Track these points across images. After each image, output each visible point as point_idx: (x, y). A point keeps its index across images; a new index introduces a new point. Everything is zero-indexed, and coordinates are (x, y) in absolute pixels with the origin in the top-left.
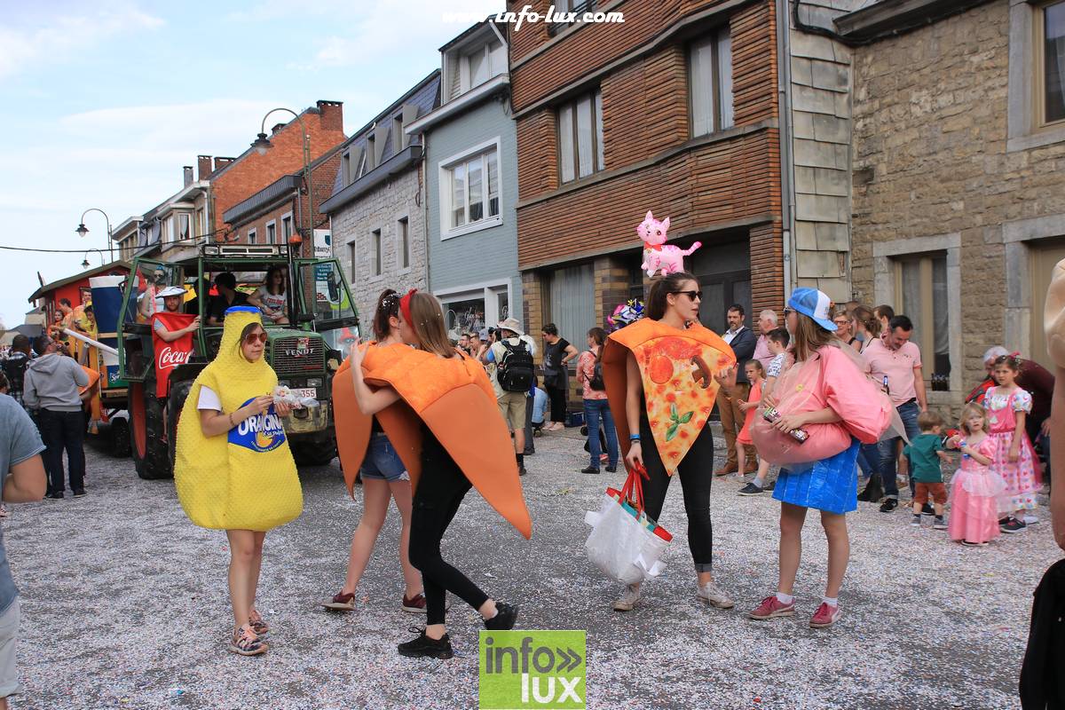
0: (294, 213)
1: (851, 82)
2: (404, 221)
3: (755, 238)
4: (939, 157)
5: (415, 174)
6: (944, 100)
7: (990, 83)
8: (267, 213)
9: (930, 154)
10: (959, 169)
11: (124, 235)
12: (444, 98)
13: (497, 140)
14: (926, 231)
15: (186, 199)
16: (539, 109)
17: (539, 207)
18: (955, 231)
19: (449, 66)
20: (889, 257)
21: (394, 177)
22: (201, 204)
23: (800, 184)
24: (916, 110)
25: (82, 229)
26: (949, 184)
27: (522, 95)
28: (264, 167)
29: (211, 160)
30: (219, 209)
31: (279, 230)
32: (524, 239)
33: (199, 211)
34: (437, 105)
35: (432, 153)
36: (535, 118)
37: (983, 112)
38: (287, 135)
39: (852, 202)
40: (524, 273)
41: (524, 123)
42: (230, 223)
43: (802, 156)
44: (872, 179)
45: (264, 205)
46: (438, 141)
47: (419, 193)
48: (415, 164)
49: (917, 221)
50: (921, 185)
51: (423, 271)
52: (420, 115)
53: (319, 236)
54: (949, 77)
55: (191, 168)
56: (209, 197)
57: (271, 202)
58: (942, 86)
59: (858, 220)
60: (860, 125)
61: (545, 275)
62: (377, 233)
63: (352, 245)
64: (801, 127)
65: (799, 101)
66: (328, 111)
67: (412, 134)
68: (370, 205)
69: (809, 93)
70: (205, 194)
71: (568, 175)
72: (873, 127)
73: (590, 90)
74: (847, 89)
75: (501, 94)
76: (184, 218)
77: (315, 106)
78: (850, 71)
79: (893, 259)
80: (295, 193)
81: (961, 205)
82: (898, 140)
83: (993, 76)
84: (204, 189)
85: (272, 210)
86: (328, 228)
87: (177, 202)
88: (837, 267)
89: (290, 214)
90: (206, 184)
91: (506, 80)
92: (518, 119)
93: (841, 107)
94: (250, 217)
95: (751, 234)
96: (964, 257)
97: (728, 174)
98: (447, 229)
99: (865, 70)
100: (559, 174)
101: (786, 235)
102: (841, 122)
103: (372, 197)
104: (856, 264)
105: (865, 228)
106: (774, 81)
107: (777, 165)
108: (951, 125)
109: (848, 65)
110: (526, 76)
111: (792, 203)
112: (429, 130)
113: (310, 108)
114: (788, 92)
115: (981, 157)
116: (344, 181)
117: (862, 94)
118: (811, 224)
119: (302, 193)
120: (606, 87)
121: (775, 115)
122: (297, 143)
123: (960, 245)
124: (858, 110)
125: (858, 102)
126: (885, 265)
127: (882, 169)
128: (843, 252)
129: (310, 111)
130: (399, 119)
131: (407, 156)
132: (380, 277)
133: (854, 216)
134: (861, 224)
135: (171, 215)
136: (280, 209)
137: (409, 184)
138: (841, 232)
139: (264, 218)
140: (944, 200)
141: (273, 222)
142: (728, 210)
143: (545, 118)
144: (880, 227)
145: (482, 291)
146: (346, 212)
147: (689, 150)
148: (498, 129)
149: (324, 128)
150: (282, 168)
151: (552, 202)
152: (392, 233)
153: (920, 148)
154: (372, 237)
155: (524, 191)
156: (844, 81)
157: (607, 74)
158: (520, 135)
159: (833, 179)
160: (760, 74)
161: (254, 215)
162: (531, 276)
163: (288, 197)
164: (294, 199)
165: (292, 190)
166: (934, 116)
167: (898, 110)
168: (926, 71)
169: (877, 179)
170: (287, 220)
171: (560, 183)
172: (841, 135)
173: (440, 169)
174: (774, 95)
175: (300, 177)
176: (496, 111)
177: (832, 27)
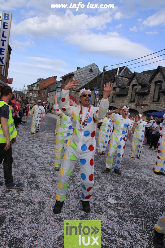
11: (29, 86)
13: (60, 91)
21: (54, 91)
25: (24, 86)
30: (40, 87)
33: (38, 87)
34: (58, 86)
38: (50, 79)
46: (57, 89)
48: (55, 90)
53: (49, 93)
63: (51, 95)
68: (52, 92)
70: (39, 85)
76: (36, 87)
77: (54, 76)
85: (45, 89)
89: (47, 90)
91: (61, 86)
112: (57, 88)
116: (52, 89)
137: (54, 92)
141: (45, 91)
149: (54, 79)
161: (43, 89)
175: (48, 87)
176: (60, 88)
177: (75, 90)
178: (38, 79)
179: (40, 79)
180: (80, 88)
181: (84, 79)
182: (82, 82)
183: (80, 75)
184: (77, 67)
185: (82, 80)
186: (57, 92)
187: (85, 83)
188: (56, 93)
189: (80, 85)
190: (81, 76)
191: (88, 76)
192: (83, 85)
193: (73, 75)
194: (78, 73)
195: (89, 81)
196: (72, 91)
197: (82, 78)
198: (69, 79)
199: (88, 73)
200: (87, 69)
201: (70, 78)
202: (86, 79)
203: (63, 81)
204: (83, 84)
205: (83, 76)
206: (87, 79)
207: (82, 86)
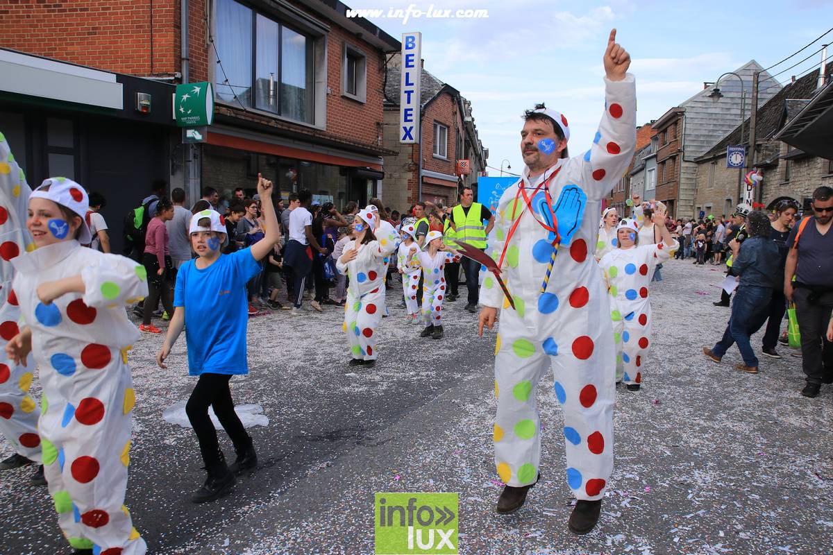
4: (702, 189)
5: (644, 171)
13: (654, 167)
16: (661, 162)
17: (659, 186)
21: (642, 170)
23: (681, 192)
27: (658, 158)
32: (656, 194)
34: (650, 153)
35: (647, 166)
39: (695, 195)
41: (658, 165)
43: (683, 187)
44: (697, 191)
46: (649, 163)
48: (644, 168)
53: (631, 180)
60: (697, 180)
64: (683, 181)
65: (682, 176)
67: (643, 160)
68: (638, 176)
69: (686, 174)
74: (695, 173)
75: (655, 156)
77: (650, 122)
91: (656, 154)
92: (658, 163)
93: (694, 176)
98: (647, 189)
99: (699, 169)
101: (678, 202)
106: (678, 172)
107: (678, 188)
109: (696, 168)
110: (659, 154)
112: (647, 160)
113: (648, 123)
114: (681, 174)
121: (678, 178)
124: (697, 177)
125: (698, 175)
133: (695, 198)
137: (641, 174)
138: (692, 202)
143: (660, 165)
148: (653, 165)
151: (661, 186)
155: (657, 182)
156: (695, 171)
157: (667, 160)
158: (658, 168)
159: (689, 191)
166: (703, 181)
171: (663, 181)
172: (694, 182)
173: (647, 171)
174: (678, 174)
176: (654, 160)
177: (693, 160)
180: (709, 149)
181: (722, 120)
182: (713, 131)
183: (705, 111)
184: (705, 83)
185: (715, 125)
186: (648, 173)
187: (726, 131)
188: (645, 178)
189: (708, 142)
190: (710, 111)
191: (735, 106)
192: (721, 139)
193: (682, 113)
194: (700, 105)
196: (684, 165)
197: (714, 117)
198: (673, 126)
199: (732, 98)
200: (730, 84)
201: (676, 123)
202: (728, 117)
203: (661, 134)
204: (719, 136)
205: (717, 111)
206: (733, 117)
207: (715, 144)
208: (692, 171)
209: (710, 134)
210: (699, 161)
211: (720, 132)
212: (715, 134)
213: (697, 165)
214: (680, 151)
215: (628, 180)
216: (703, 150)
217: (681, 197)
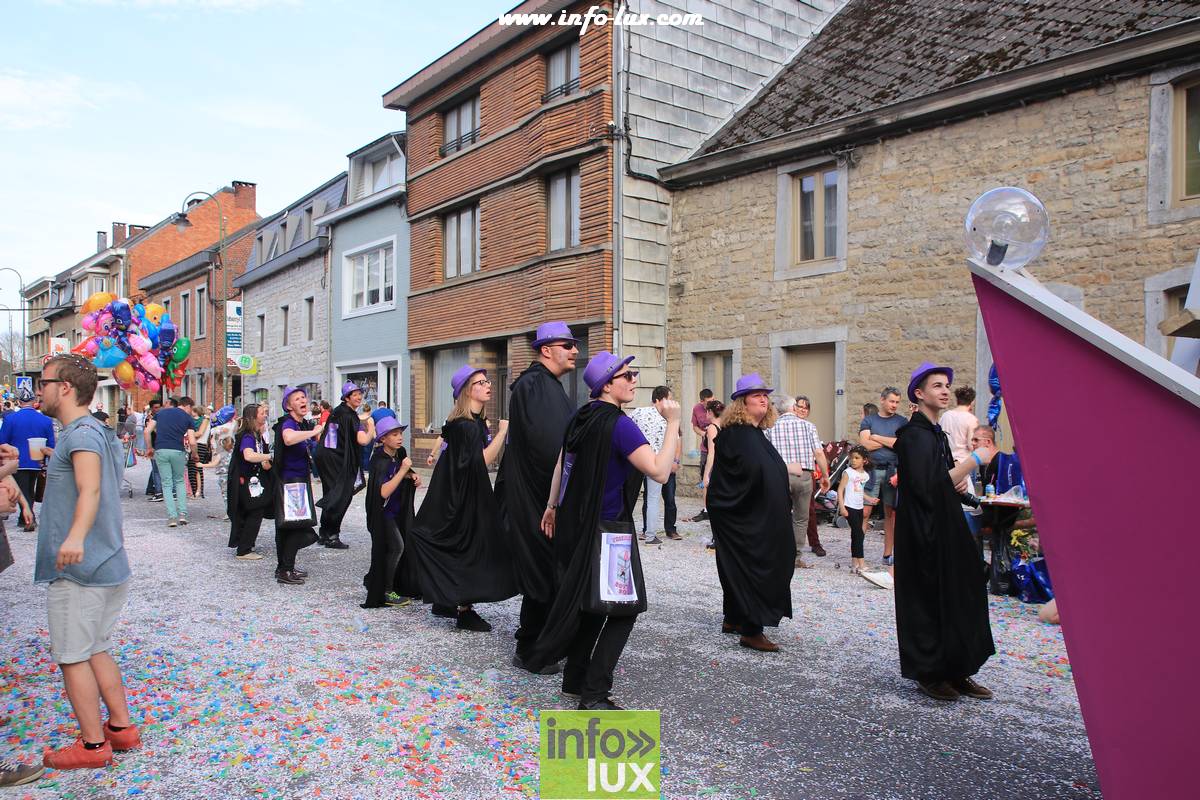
0: (208, 285)
1: (670, 217)
2: (310, 300)
3: (592, 333)
4: (729, 280)
5: (322, 260)
6: (734, 238)
7: (764, 229)
8: (182, 283)
9: (722, 277)
10: (743, 290)
11: (35, 294)
12: (350, 198)
13: (393, 238)
14: (718, 335)
15: (102, 265)
16: (429, 216)
17: (427, 296)
18: (738, 337)
19: (355, 170)
20: (693, 353)
21: (303, 261)
22: (116, 269)
23: (627, 294)
24: (715, 243)
26: (734, 301)
27: (417, 203)
28: (179, 239)
29: (124, 228)
30: (134, 277)
31: (193, 300)
32: (413, 323)
33: (114, 276)
34: (343, 203)
35: (337, 244)
36: (425, 223)
37: (759, 249)
38: (203, 211)
39: (668, 309)
40: (413, 351)
41: (417, 226)
42: (146, 289)
43: (629, 272)
44: (682, 293)
45: (179, 276)
46: (343, 235)
47: (324, 277)
48: (322, 252)
49: (713, 327)
50: (716, 300)
51: (325, 345)
52: (328, 210)
53: (231, 307)
54: (737, 221)
55: (104, 233)
56: (125, 264)
57: (186, 273)
58: (732, 227)
59: (672, 324)
60: (675, 251)
61: (430, 354)
62: (286, 309)
63: (262, 317)
64: (629, 250)
65: (628, 230)
66: (242, 190)
67: (320, 226)
68: (279, 284)
69: (637, 224)
70: (121, 261)
71: (451, 272)
72: (684, 252)
73: (472, 204)
74: (667, 222)
75: (399, 200)
76: (99, 283)
77: (230, 185)
78: (669, 208)
79: (696, 355)
80: (210, 267)
81: (741, 318)
82: (701, 265)
83: (766, 223)
84: (121, 256)
85: (188, 280)
86: (240, 300)
87: (92, 267)
88: (655, 359)
89: (204, 285)
90: (122, 251)
91: (403, 189)
92: (412, 222)
93: (661, 235)
94: (165, 286)
95: (590, 331)
96: (744, 357)
97: (573, 283)
98: (347, 309)
99: (680, 209)
100: (444, 271)
101: (615, 332)
102: (661, 247)
103: (282, 277)
104: (670, 357)
105: (676, 330)
106: (610, 213)
107: (610, 278)
108: (738, 256)
109: (668, 204)
110: (421, 187)
111: (621, 309)
112: (334, 225)
113: (224, 188)
114: (621, 223)
115: (757, 282)
116: (257, 259)
117: (677, 228)
118: (635, 326)
119: (217, 267)
120: (484, 204)
121: (610, 239)
122: (211, 218)
123: (741, 347)
124: (674, 239)
125: (675, 233)
126: (690, 359)
127: (690, 286)
128: (660, 348)
129: (226, 190)
130: (310, 211)
131: (315, 245)
132: (287, 348)
133: (669, 320)
134: (674, 327)
135: (86, 278)
136: (195, 281)
137: (315, 269)
138: (659, 332)
139: (178, 288)
140: (732, 312)
141: (188, 291)
142: (573, 311)
143: (434, 224)
144: (687, 330)
145: (376, 364)
146: (257, 288)
147: (546, 262)
148: (394, 228)
149: (238, 207)
150: (195, 241)
151: (437, 294)
152: (299, 310)
153: (715, 273)
154: (281, 313)
155: (414, 282)
156: (665, 216)
157: (486, 193)
158: (413, 235)
159: (654, 291)
160: (600, 207)
161: (169, 285)
162: (418, 354)
163: (204, 270)
164: (208, 273)
165: (208, 264)
166: (727, 249)
167: (702, 242)
168: (722, 215)
169: (686, 293)
170: (201, 291)
171: (445, 278)
172: (661, 257)
173: (344, 259)
174: (609, 225)
175: (215, 253)
176: (393, 214)
177: (656, 175)
178: (101, 234)
179: (118, 228)
182: (706, 78)
186: (348, 265)
188: (326, 279)
189: (697, 116)
192: (727, 116)
195: (772, 73)
196: (629, 187)
201: (553, 49)
202: (742, 43)
203: (426, 126)
207: (713, 126)
208: (654, 217)
209: (699, 89)
210: (677, 182)
211: (724, 89)
212: (711, 92)
213: (664, 195)
214: (611, 134)
215: (218, 306)
216: (682, 142)
217: (630, 313)
